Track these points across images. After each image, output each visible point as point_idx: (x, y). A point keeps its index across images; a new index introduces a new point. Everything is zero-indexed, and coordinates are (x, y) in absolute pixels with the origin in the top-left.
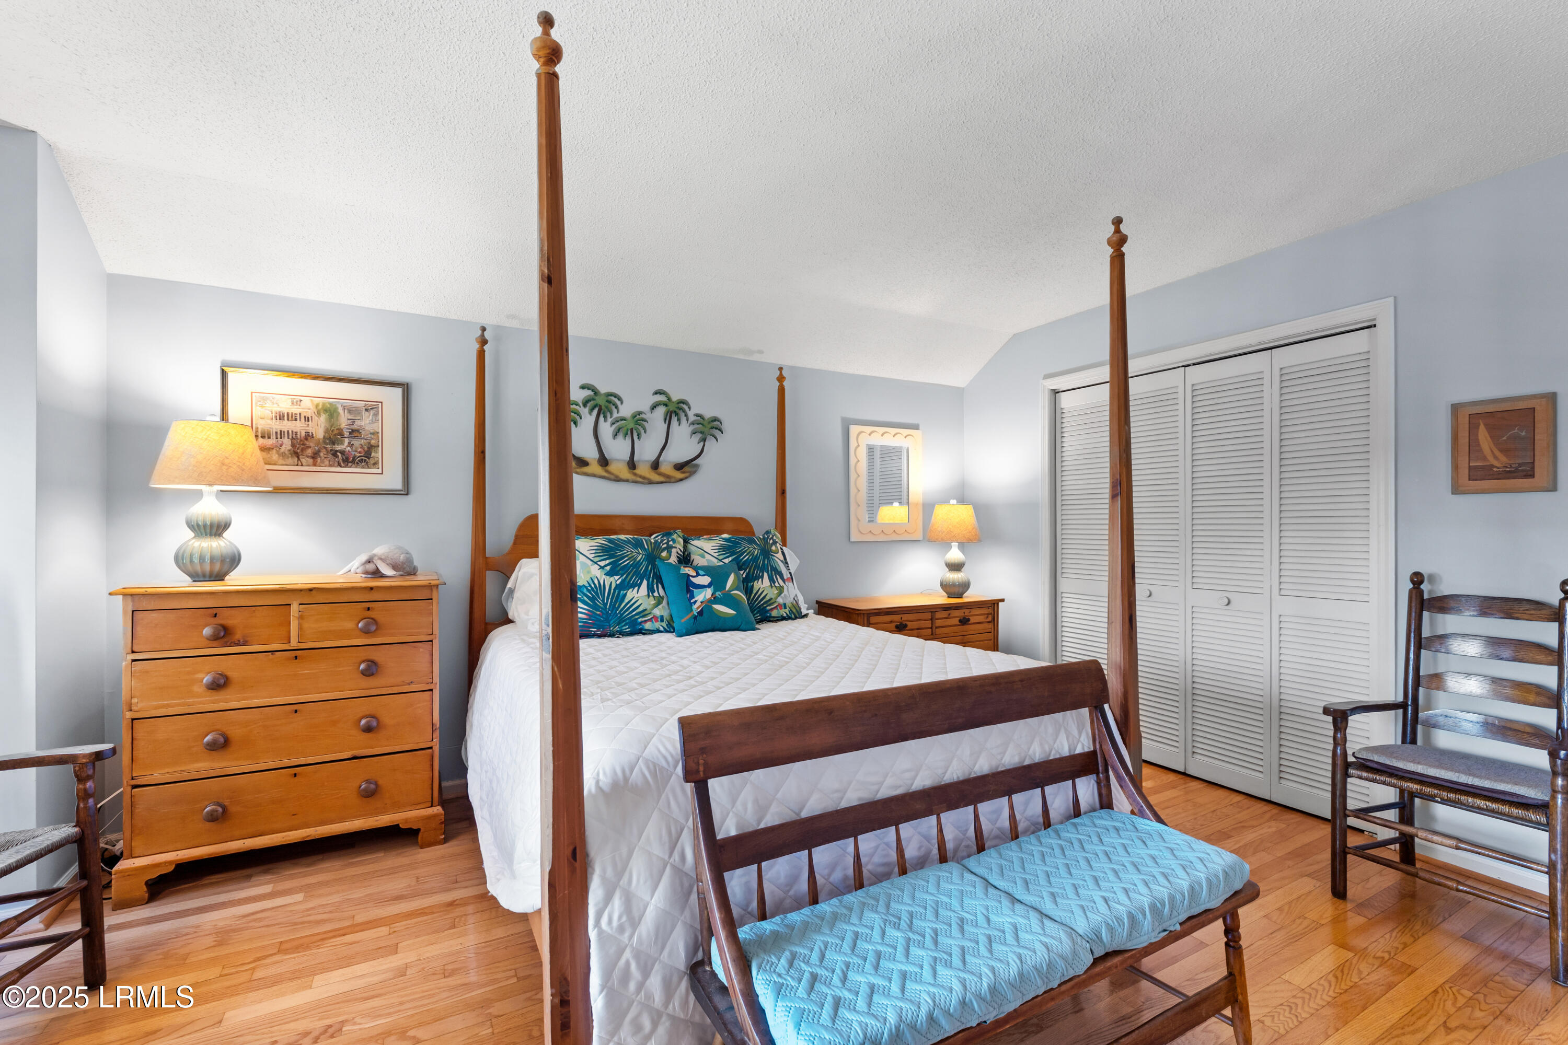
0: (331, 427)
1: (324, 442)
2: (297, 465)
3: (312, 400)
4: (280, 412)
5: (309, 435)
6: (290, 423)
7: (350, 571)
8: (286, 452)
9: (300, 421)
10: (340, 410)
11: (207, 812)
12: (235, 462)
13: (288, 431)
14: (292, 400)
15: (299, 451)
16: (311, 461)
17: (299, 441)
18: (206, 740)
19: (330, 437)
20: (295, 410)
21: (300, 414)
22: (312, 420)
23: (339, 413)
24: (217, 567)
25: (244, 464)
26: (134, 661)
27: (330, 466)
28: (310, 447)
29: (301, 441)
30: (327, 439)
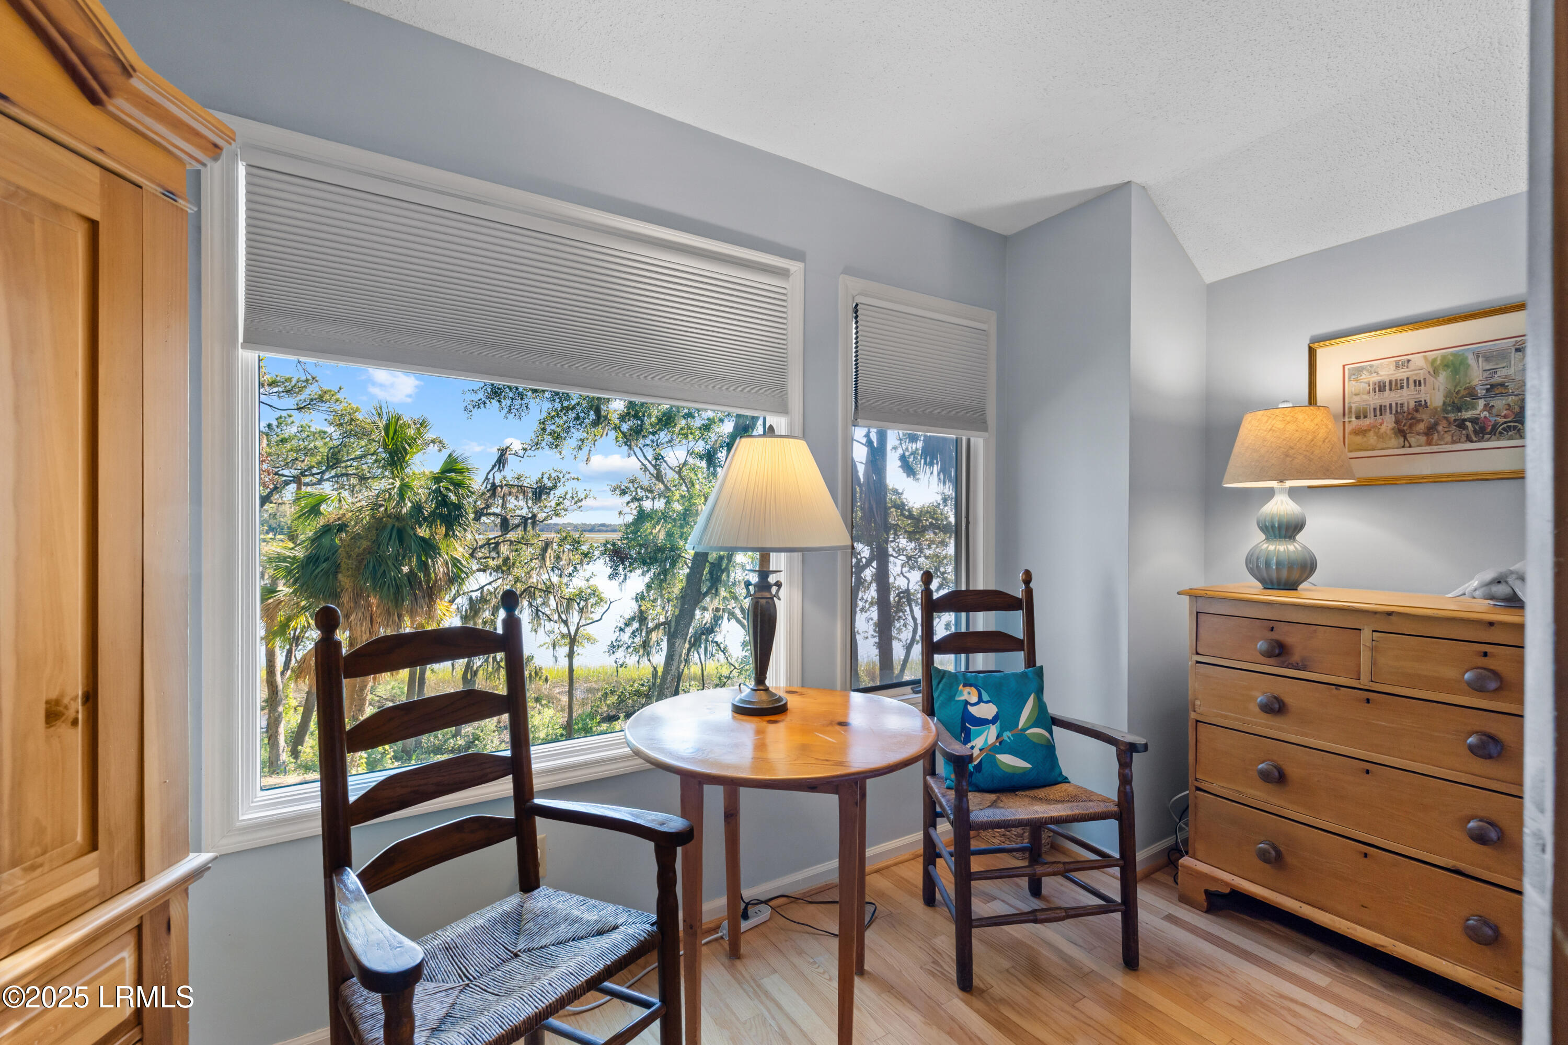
0: (1456, 387)
1: (1445, 410)
2: (1403, 447)
3: (1425, 357)
4: (1379, 382)
5: (1420, 405)
6: (1393, 394)
7: (1464, 594)
8: (1388, 432)
9: (1408, 387)
10: (1471, 360)
11: (1260, 848)
12: (1301, 451)
13: (1391, 405)
14: (1397, 362)
15: (1405, 428)
16: (1423, 439)
17: (1405, 415)
18: (1260, 766)
19: (1453, 402)
20: (1402, 374)
21: (1408, 379)
22: (1425, 383)
23: (1469, 366)
24: (1284, 574)
25: (1312, 453)
26: (1198, 662)
27: (1454, 442)
28: (1423, 421)
29: (1409, 413)
30: (1449, 405)
